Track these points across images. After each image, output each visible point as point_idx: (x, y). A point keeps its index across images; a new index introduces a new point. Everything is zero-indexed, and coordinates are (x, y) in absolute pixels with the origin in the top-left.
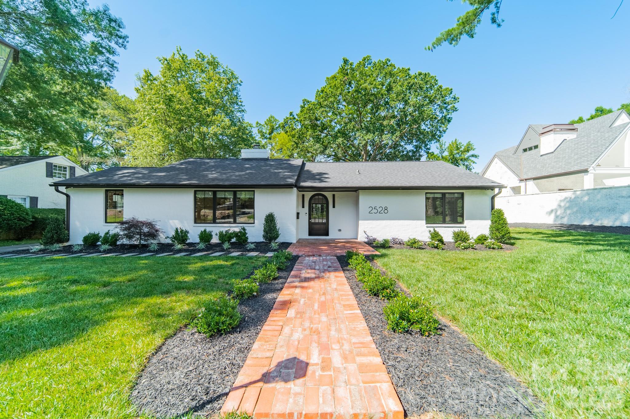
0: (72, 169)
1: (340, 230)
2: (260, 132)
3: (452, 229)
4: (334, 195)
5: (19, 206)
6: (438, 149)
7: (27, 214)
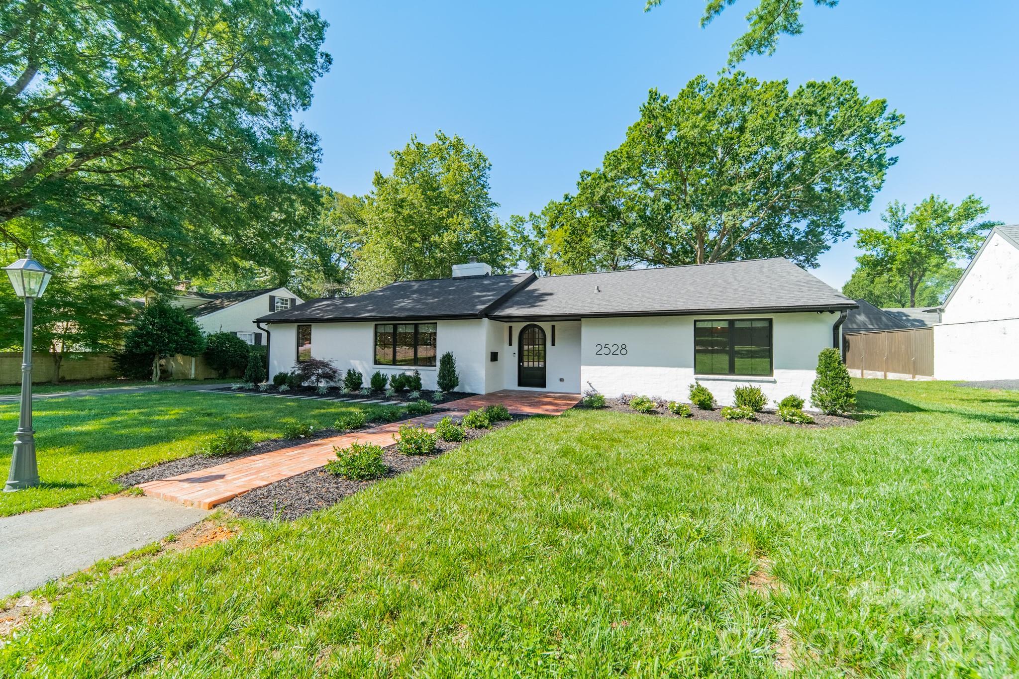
0: (293, 301)
1: (562, 380)
2: (537, 227)
3: (734, 385)
4: (553, 327)
5: (243, 342)
6: (885, 220)
7: (248, 351)
